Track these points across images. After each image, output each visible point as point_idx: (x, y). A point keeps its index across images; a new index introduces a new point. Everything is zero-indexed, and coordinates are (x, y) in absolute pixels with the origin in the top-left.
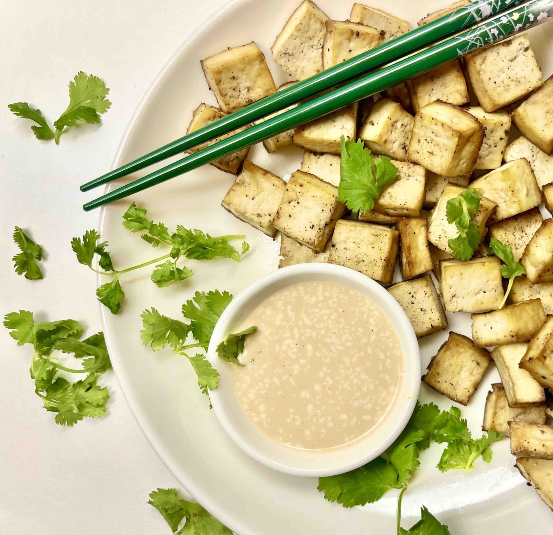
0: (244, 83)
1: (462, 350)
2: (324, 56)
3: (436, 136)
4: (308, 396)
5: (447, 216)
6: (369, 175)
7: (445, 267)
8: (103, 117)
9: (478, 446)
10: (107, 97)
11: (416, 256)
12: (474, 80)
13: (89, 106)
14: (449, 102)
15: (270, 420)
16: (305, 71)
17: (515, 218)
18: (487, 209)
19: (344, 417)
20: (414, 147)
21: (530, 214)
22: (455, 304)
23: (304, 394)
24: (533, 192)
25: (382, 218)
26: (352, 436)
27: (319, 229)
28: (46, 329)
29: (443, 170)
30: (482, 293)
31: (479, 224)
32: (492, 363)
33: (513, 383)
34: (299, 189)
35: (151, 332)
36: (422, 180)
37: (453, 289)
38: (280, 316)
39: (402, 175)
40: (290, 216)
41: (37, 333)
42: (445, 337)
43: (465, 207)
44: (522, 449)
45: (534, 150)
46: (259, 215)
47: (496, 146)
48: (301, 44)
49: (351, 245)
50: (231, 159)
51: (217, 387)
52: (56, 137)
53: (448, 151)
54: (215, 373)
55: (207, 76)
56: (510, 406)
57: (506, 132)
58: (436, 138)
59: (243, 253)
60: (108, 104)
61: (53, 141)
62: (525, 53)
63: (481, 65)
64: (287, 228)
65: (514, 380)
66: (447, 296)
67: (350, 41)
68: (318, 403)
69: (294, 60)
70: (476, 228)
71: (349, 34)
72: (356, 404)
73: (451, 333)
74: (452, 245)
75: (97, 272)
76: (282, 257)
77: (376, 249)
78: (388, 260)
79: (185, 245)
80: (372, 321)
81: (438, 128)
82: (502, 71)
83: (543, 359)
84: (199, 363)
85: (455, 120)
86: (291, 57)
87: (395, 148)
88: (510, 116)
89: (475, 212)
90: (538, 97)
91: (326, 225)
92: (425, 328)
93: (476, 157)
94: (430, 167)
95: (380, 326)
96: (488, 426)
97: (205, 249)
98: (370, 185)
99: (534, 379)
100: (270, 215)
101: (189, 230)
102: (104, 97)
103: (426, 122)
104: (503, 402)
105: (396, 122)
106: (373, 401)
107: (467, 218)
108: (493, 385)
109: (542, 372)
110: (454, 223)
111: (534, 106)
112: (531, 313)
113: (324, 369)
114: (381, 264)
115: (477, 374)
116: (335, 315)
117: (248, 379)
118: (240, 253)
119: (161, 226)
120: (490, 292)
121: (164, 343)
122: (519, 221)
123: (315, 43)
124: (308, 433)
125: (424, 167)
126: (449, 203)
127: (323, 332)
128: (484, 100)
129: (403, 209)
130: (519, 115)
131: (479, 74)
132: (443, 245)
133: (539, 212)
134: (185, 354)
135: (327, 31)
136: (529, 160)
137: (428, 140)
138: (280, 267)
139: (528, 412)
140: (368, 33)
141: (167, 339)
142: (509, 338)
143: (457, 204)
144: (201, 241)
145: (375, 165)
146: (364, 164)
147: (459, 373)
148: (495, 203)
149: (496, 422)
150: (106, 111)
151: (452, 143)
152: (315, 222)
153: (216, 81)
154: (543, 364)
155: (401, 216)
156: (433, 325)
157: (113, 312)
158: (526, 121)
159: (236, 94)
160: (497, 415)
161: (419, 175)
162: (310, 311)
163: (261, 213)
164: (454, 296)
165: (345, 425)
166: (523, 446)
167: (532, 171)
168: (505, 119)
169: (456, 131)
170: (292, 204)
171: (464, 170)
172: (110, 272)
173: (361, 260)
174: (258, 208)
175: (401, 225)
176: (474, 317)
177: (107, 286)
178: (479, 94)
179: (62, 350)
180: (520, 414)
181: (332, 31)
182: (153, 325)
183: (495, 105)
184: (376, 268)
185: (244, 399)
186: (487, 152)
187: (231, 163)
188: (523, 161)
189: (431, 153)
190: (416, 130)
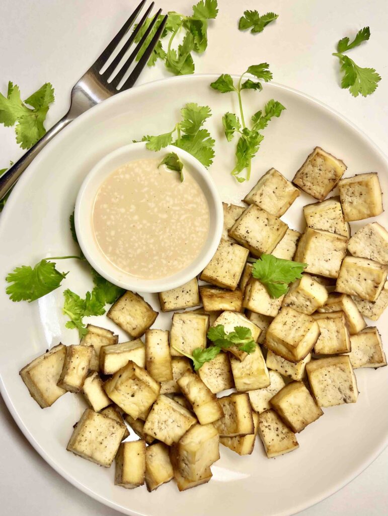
0: (357, 201)
1: (145, 320)
2: (365, 260)
3: (297, 329)
4: (131, 210)
5: (240, 327)
6: (277, 279)
7: (205, 319)
8: (347, 90)
9: (78, 320)
10: (360, 95)
11: (216, 301)
12: (330, 360)
13: (356, 81)
14: (318, 341)
15: (118, 180)
16: (357, 244)
17: (230, 371)
18: (240, 355)
19: (113, 233)
20: (292, 312)
21: (231, 381)
22: (178, 322)
23: (133, 208)
24: (246, 387)
25: (246, 280)
26: (99, 237)
27: (245, 237)
28: (203, 28)
29: (272, 330)
30: (182, 341)
31: (231, 348)
32: (133, 338)
33: (119, 353)
34: (276, 227)
35: (195, 110)
36: (268, 314)
37: (189, 322)
38: (190, 198)
39: (273, 300)
40: (258, 218)
41: (200, 21)
42: (156, 308)
43: (244, 341)
44: (73, 353)
45: (275, 392)
46: (261, 195)
47: (282, 367)
48: (376, 245)
49: (230, 257)
50: (304, 181)
51: (147, 148)
52: (338, 54)
53: (285, 336)
54: (158, 148)
55: (366, 175)
56: (102, 347)
57: (290, 376)
58: (295, 329)
59: (237, 178)
60: (355, 95)
61: (336, 52)
62: (342, 399)
63: (340, 367)
64: (250, 214)
65: (121, 354)
66: (185, 317)
67: (372, 281)
68: (125, 216)
69: (366, 238)
70: (229, 346)
71: (378, 281)
72: (120, 243)
73: (158, 313)
74: (220, 327)
75: (242, 77)
76: (229, 205)
77: (225, 274)
78: (216, 280)
79: (249, 140)
80: (176, 263)
81: (301, 332)
82: (333, 381)
83: (133, 378)
84: (167, 139)
85: (305, 344)
86: (368, 236)
87: (292, 298)
88: (301, 380)
89: (239, 347)
90: (311, 401)
91: (247, 242)
92: (165, 298)
93: (276, 353)
94: (276, 321)
95: (171, 268)
96: (91, 329)
97: (244, 152)
98: (270, 278)
99: (120, 369)
100: (260, 202)
101: (260, 143)
102: (360, 92)
103: (307, 324)
104: (105, 342)
105: (311, 302)
106: (120, 255)
107: (236, 341)
108: (118, 336)
109: (125, 375)
110: (234, 331)
111: (305, 398)
112: (164, 373)
113: (148, 224)
114: (214, 276)
115: (127, 327)
116: (184, 237)
117: (148, 169)
118: (237, 176)
119: (266, 125)
120: (183, 347)
121: (185, 117)
122: (228, 373)
123: (375, 255)
124: (105, 206)
125: (276, 316)
126: (249, 330)
127: (174, 227)
128: (314, 365)
129: (250, 297)
130: (301, 387)
131: (333, 365)
132: (220, 321)
133: (231, 388)
134: (175, 130)
135: (382, 265)
136: (268, 388)
137: (295, 323)
138: (223, 203)
139: (97, 358)
140: (375, 294)
141: (188, 120)
142: (150, 356)
143: (247, 336)
144: (250, 151)
145: (283, 284)
146: (285, 276)
147: (130, 314)
148: (243, 360)
149: (92, 335)
150: (351, 93)
151: (290, 340)
152: (251, 235)
153: (361, 182)
154: (130, 378)
155: (244, 294)
156: (166, 303)
157: (212, 83)
158: (296, 391)
159: (350, 193)
160: (98, 337)
161: (271, 312)
162: (189, 220)
163: (263, 196)
164: (184, 322)
165: (107, 233)
166: (75, 354)
167: (260, 389)
168: (299, 376)
169: (298, 345)
170: (266, 221)
171: (269, 344)
172: (241, 87)
173: (219, 262)
174: (267, 195)
175: (238, 293)
176: (166, 333)
177: (231, 82)
178: (320, 362)
179: (186, 36)
180: (95, 352)
181: (381, 269)
182: (200, 112)
183: (311, 372)
184: (212, 272)
185: (136, 165)
186: (279, 360)
187: (301, 180)
188: (268, 383)
189: (285, 324)
190: (303, 316)
